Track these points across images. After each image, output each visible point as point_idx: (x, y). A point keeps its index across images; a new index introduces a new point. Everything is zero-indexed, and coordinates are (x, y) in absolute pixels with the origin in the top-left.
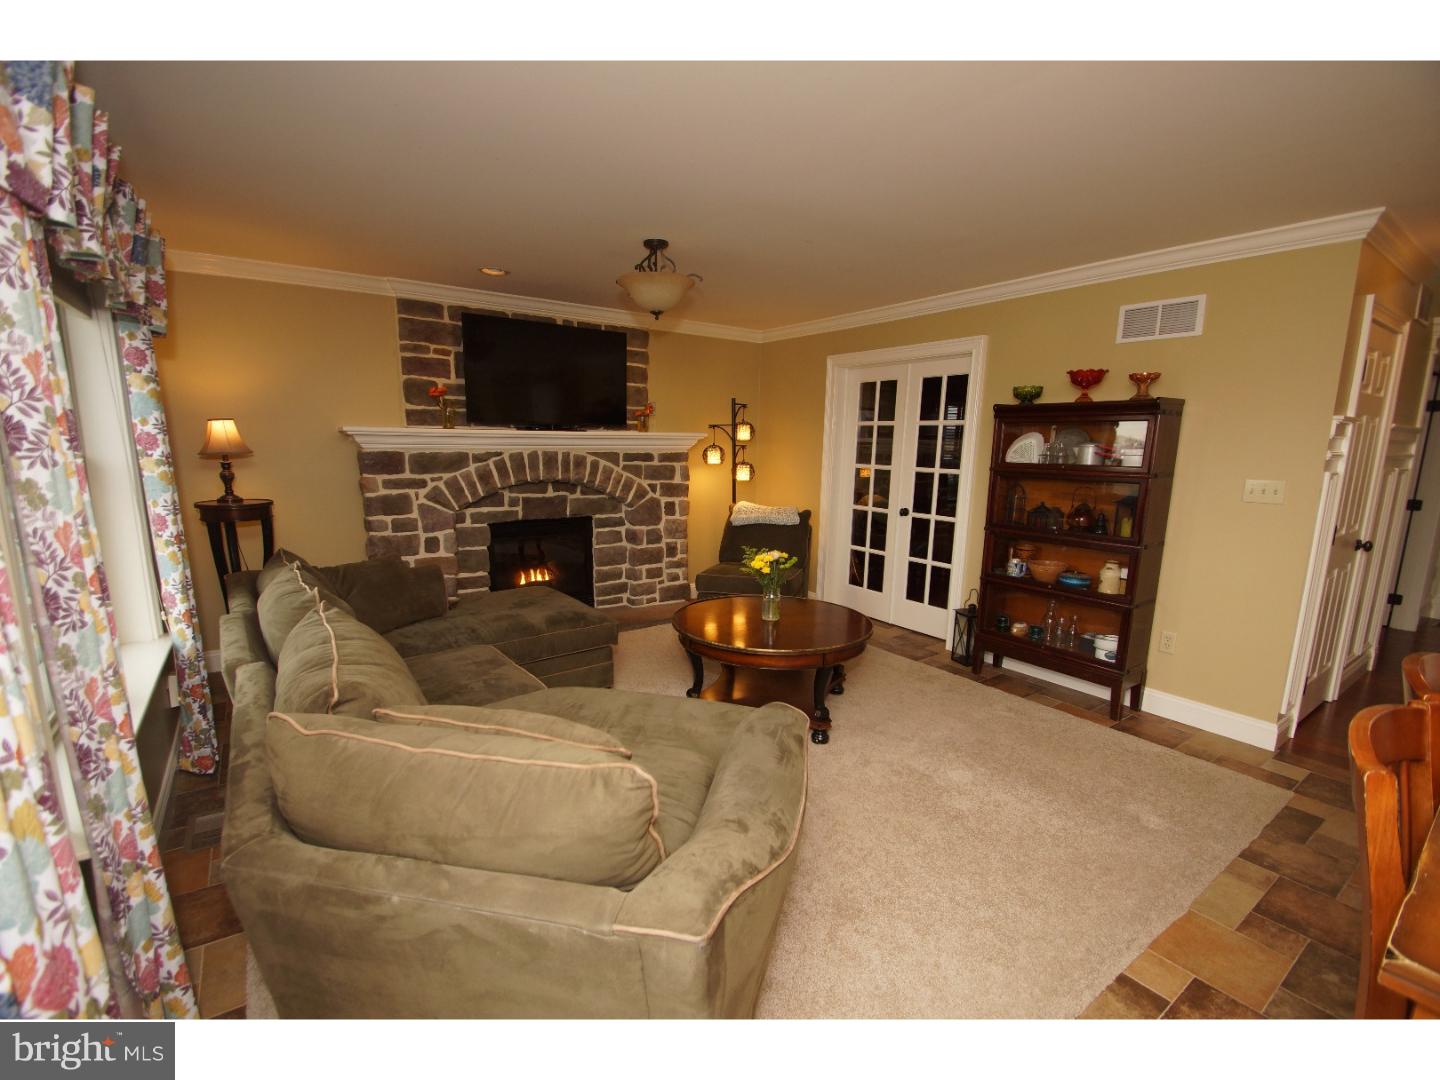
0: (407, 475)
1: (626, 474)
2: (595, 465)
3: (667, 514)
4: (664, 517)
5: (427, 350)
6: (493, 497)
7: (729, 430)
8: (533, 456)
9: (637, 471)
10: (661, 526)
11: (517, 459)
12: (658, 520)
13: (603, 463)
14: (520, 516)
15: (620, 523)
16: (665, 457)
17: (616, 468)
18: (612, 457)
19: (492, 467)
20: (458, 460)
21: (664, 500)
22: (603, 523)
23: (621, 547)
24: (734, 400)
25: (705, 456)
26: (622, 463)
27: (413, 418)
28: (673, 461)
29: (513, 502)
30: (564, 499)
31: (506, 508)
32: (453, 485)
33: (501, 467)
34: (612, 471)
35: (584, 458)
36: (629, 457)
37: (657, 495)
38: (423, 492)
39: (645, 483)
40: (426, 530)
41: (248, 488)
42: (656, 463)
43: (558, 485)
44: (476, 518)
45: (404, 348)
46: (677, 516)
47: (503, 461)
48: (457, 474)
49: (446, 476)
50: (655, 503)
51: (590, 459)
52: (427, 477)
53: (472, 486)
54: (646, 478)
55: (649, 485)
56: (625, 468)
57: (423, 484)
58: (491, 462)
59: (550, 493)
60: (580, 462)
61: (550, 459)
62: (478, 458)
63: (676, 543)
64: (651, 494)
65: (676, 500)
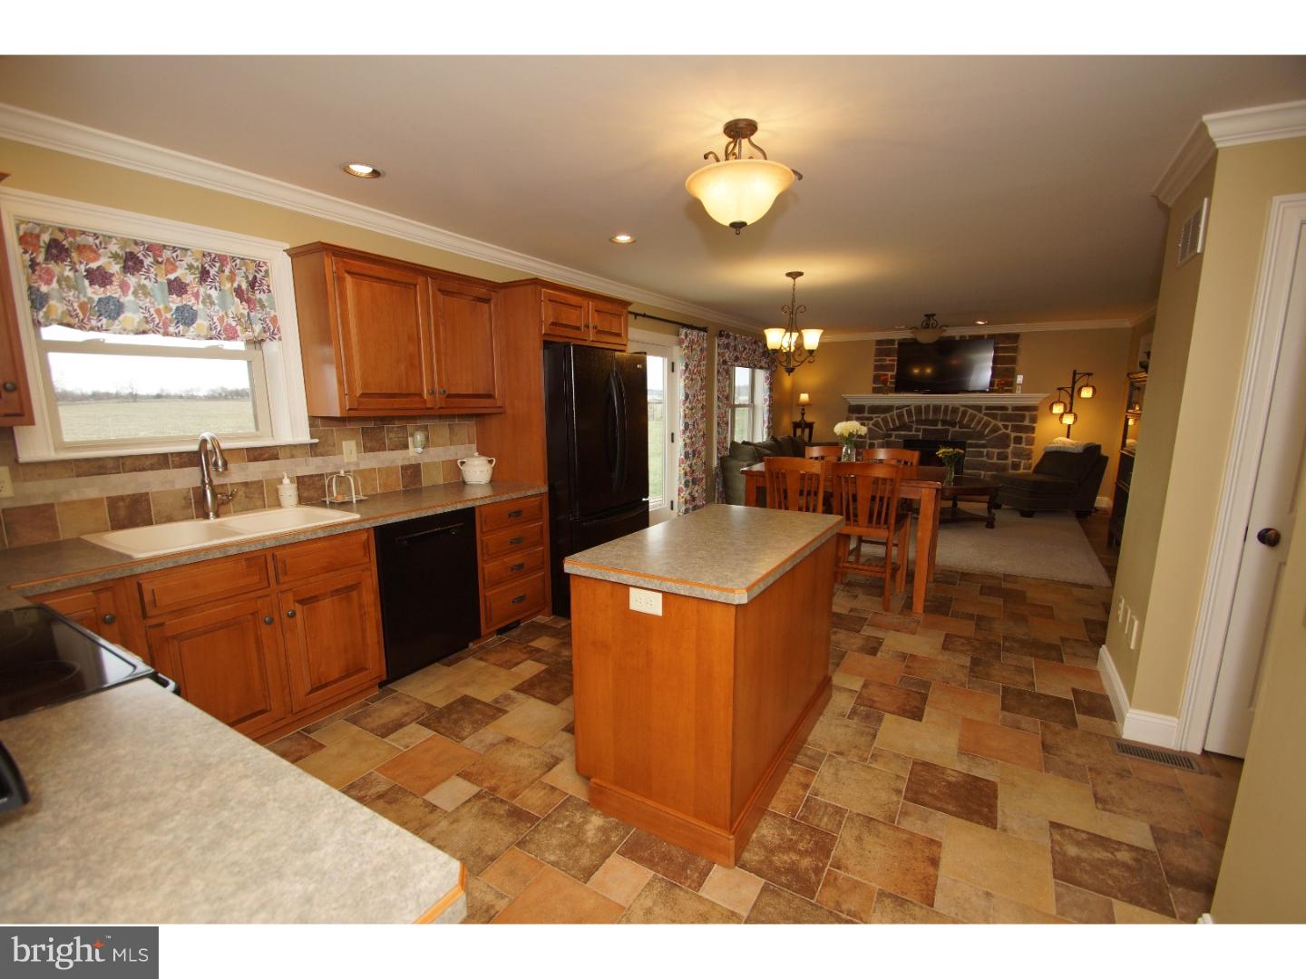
0: (866, 415)
1: (985, 418)
2: (964, 413)
3: (1015, 443)
4: (1012, 445)
5: (885, 360)
6: (904, 427)
7: (1070, 391)
8: (927, 407)
9: (994, 417)
10: (1009, 450)
11: (918, 409)
12: (1008, 446)
13: (970, 411)
14: (921, 437)
15: (984, 446)
16: (1016, 408)
17: (979, 415)
18: (978, 408)
19: (905, 412)
20: (888, 409)
21: (1013, 435)
22: (972, 446)
23: (982, 461)
24: (1075, 371)
25: (1051, 408)
26: (984, 412)
27: (876, 391)
28: (1025, 410)
29: (917, 430)
30: (947, 431)
31: (914, 433)
32: (885, 420)
33: (909, 412)
34: (975, 416)
35: (958, 409)
36: (988, 408)
37: (1008, 431)
38: (871, 422)
39: (1000, 424)
40: (870, 439)
41: (808, 419)
42: (1010, 412)
43: (944, 422)
44: (897, 436)
45: (876, 361)
46: (1023, 445)
47: (911, 410)
48: (888, 415)
49: (882, 416)
50: (1007, 436)
51: (962, 409)
52: (874, 416)
53: (893, 421)
54: (1001, 420)
55: (1003, 425)
56: (985, 414)
57: (871, 419)
58: (904, 410)
59: (939, 427)
60: (955, 410)
61: (937, 409)
62: (898, 408)
63: (1020, 462)
64: (1004, 430)
65: (1024, 435)
